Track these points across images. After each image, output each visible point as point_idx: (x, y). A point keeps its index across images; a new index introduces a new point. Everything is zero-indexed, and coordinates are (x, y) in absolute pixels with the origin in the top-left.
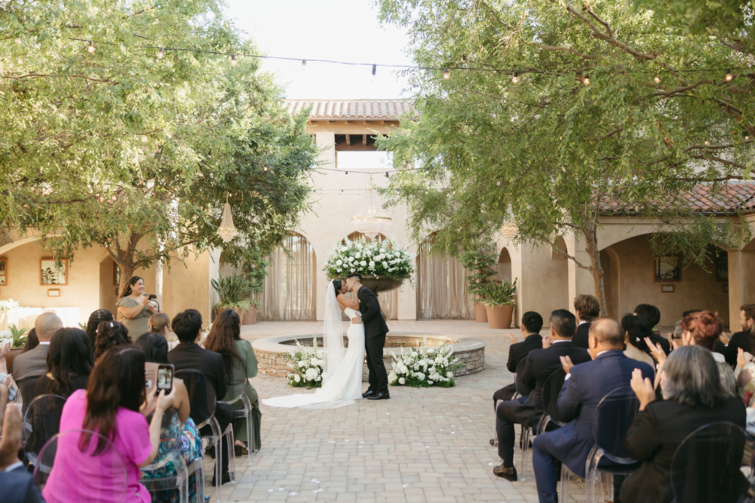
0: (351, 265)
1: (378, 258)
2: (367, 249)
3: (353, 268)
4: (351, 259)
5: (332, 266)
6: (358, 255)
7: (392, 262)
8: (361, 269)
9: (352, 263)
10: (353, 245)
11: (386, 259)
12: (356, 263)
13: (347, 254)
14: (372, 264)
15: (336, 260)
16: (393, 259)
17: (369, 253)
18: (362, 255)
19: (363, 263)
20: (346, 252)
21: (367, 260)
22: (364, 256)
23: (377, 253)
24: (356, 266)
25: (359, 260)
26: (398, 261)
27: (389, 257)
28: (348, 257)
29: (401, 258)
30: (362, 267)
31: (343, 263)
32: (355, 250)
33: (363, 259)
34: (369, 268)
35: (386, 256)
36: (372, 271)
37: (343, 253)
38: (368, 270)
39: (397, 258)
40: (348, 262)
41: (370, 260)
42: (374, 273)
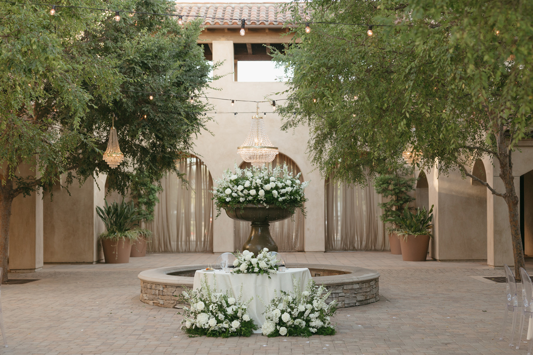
0: (240, 194)
1: (268, 187)
2: (257, 177)
3: (243, 197)
4: (240, 188)
5: (221, 195)
6: (247, 184)
7: (283, 191)
8: (250, 198)
9: (242, 191)
10: (243, 173)
11: (277, 188)
12: (246, 192)
13: (236, 182)
14: (262, 193)
15: (225, 188)
16: (284, 188)
17: (259, 182)
18: (251, 183)
19: (253, 192)
20: (236, 180)
21: (257, 189)
22: (254, 184)
23: (267, 182)
24: (245, 195)
25: (249, 189)
26: (289, 189)
27: (280, 185)
28: (238, 186)
29: (292, 186)
30: (252, 196)
31: (232, 192)
32: (244, 178)
33: (253, 187)
34: (259, 196)
35: (276, 185)
36: (262, 200)
37: (233, 181)
38: (258, 200)
39: (288, 186)
40: (237, 190)
41: (260, 188)
42: (263, 202)
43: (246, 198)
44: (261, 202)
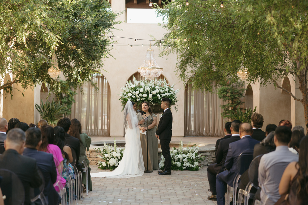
0: (137, 96)
1: (154, 92)
2: (148, 86)
3: (139, 98)
4: (137, 92)
5: (125, 97)
6: (142, 90)
7: (163, 95)
8: (143, 99)
9: (138, 95)
10: (139, 84)
11: (160, 93)
12: (140, 95)
13: (135, 89)
14: (150, 96)
15: (127, 93)
16: (164, 93)
17: (149, 89)
18: (144, 90)
19: (145, 95)
20: (134, 88)
21: (147, 93)
22: (146, 90)
23: (154, 89)
24: (140, 97)
25: (143, 93)
26: (167, 94)
27: (162, 91)
28: (135, 91)
29: (169, 92)
30: (144, 98)
31: (132, 95)
32: (140, 87)
33: (145, 92)
34: (149, 98)
35: (159, 91)
36: (150, 100)
37: (132, 88)
38: (148, 100)
39: (167, 92)
40: (135, 94)
41: (150, 93)
42: (151, 101)
43: (141, 99)
44: (150, 102)
